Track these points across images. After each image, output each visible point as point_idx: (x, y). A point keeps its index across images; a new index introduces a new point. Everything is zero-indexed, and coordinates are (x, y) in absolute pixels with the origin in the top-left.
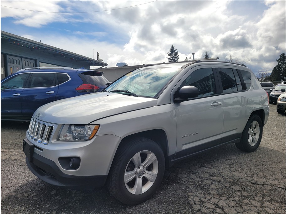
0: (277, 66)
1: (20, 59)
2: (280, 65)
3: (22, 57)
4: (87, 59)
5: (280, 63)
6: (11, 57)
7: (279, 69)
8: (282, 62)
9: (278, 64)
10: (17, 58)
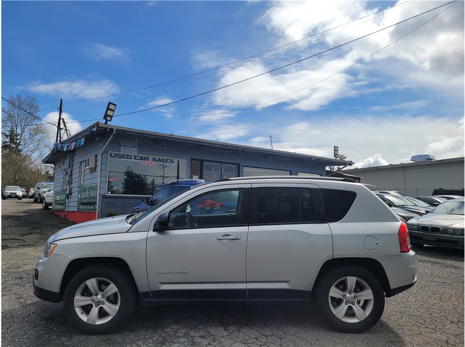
1: (219, 164)
3: (221, 163)
4: (311, 158)
6: (208, 163)
10: (216, 164)
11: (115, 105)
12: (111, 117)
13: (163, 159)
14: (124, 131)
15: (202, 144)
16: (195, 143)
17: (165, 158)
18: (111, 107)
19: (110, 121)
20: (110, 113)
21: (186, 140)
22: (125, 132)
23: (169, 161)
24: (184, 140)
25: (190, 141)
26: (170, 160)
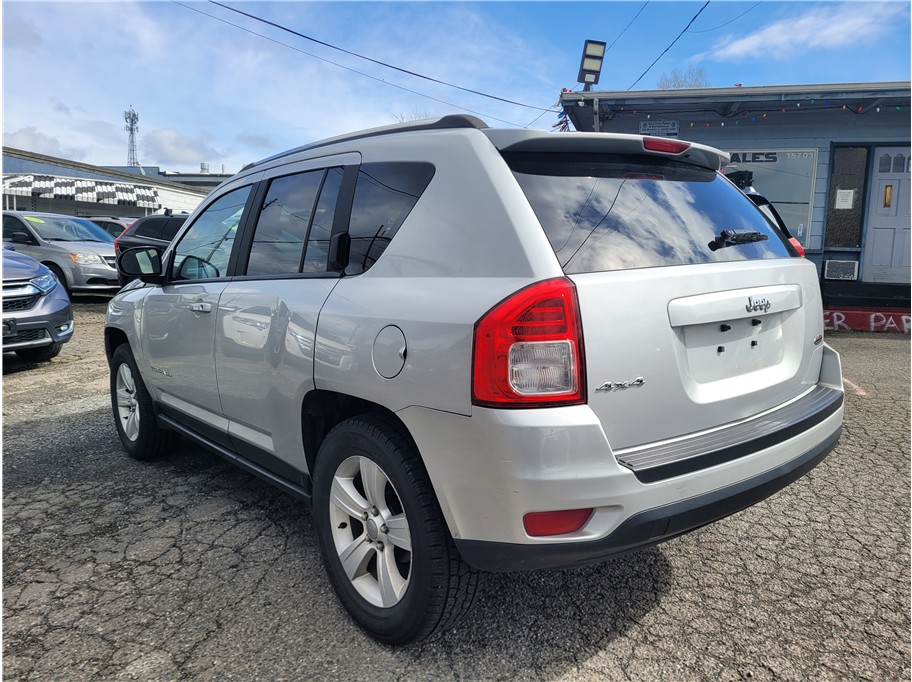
11: (604, 44)
12: (597, 73)
13: (745, 155)
14: (618, 100)
15: (840, 97)
16: (818, 97)
17: (750, 152)
18: (593, 50)
19: (596, 82)
20: (590, 64)
21: (787, 95)
22: (621, 103)
23: (762, 158)
24: (780, 95)
25: (799, 94)
26: (767, 155)
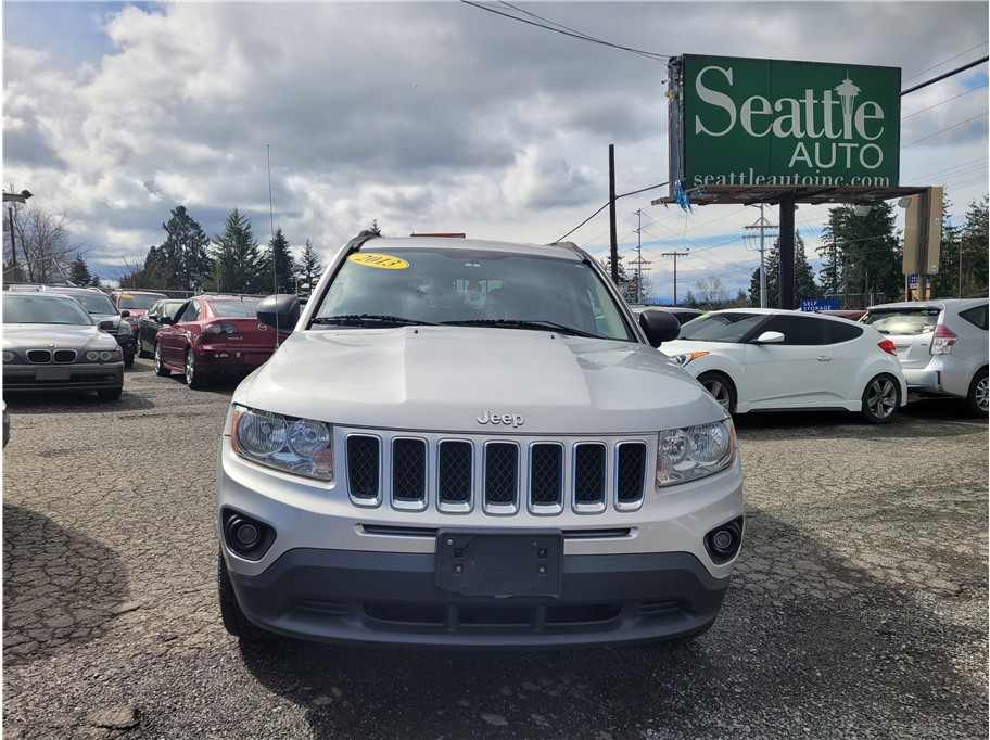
0: (166, 243)
2: (176, 242)
5: (174, 237)
7: (171, 253)
8: (179, 234)
9: (170, 239)
